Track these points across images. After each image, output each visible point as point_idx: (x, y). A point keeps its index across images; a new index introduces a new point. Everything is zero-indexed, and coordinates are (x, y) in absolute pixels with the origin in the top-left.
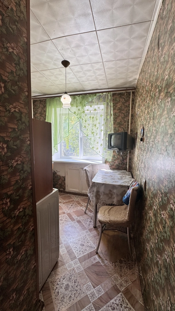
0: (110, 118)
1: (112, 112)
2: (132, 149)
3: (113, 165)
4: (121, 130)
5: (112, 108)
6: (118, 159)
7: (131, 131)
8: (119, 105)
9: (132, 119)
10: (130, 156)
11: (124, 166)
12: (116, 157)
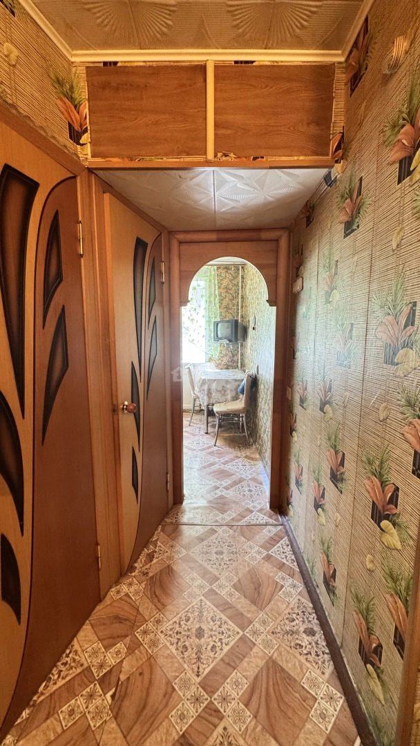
0: (215, 299)
1: (217, 292)
2: (244, 341)
3: (220, 364)
4: (229, 317)
5: (217, 287)
6: (226, 355)
7: (242, 317)
8: (225, 283)
9: (242, 302)
10: (242, 350)
11: (235, 364)
12: (224, 352)
